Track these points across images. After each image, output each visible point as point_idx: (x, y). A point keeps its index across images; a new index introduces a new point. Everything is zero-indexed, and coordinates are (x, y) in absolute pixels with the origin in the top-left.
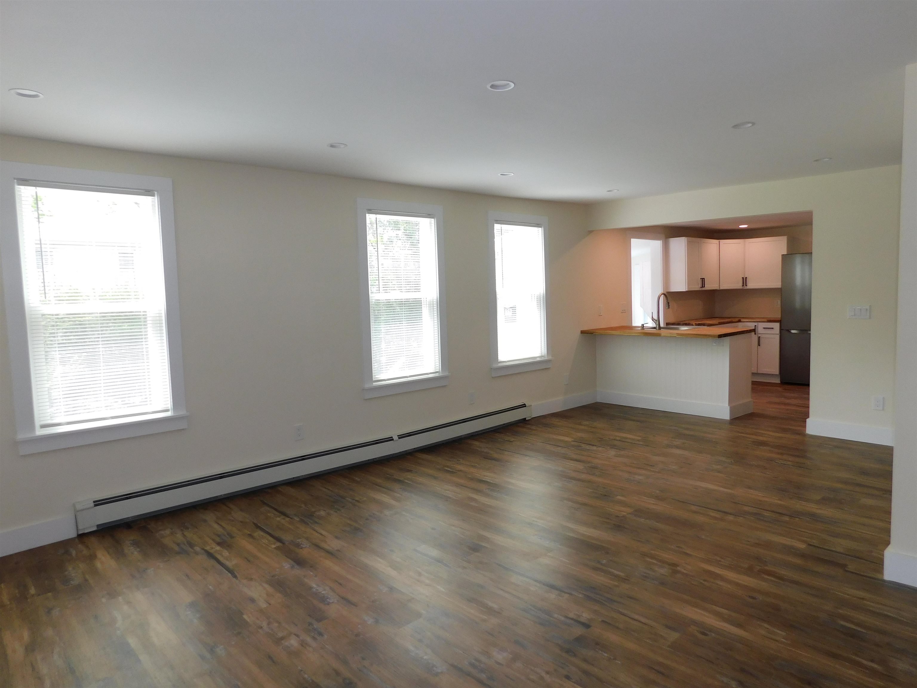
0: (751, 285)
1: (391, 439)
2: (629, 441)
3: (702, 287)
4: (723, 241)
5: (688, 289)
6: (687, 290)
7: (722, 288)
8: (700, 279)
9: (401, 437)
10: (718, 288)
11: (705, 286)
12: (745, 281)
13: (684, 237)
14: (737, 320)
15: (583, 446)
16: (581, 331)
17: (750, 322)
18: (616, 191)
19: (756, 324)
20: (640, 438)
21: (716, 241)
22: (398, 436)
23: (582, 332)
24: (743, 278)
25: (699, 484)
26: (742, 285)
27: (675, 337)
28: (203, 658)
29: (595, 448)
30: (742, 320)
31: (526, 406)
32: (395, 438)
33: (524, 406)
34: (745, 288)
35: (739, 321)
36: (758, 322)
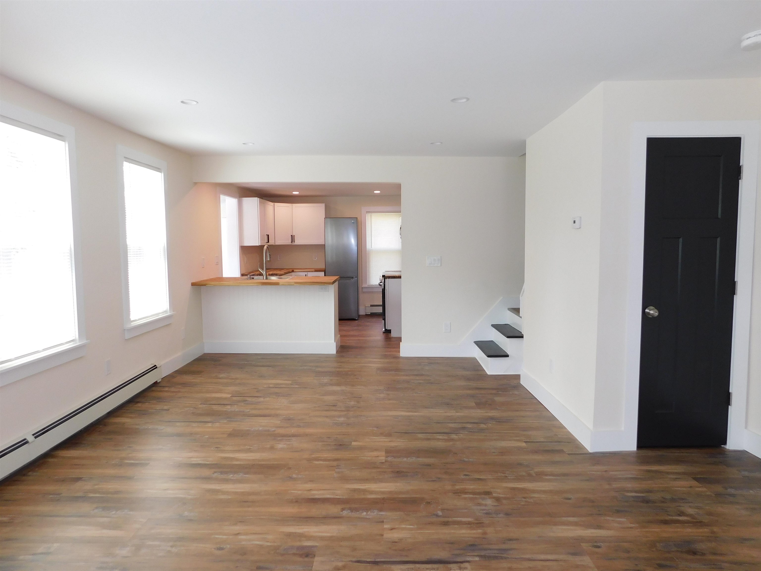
0: (298, 242)
1: (24, 442)
2: (284, 386)
3: (267, 242)
4: (277, 204)
5: (261, 244)
6: (260, 245)
7: (276, 244)
8: (266, 235)
9: (37, 435)
10: (274, 244)
11: (269, 242)
12: (293, 237)
13: (257, 198)
14: (291, 270)
15: (249, 399)
16: (192, 283)
17: (301, 272)
19: (306, 273)
20: (290, 382)
21: (272, 204)
22: (33, 435)
23: (193, 284)
24: (292, 236)
26: (291, 242)
30: (295, 271)
31: (156, 368)
32: (30, 438)
33: (155, 367)
34: (293, 244)
35: (293, 271)
36: (307, 272)
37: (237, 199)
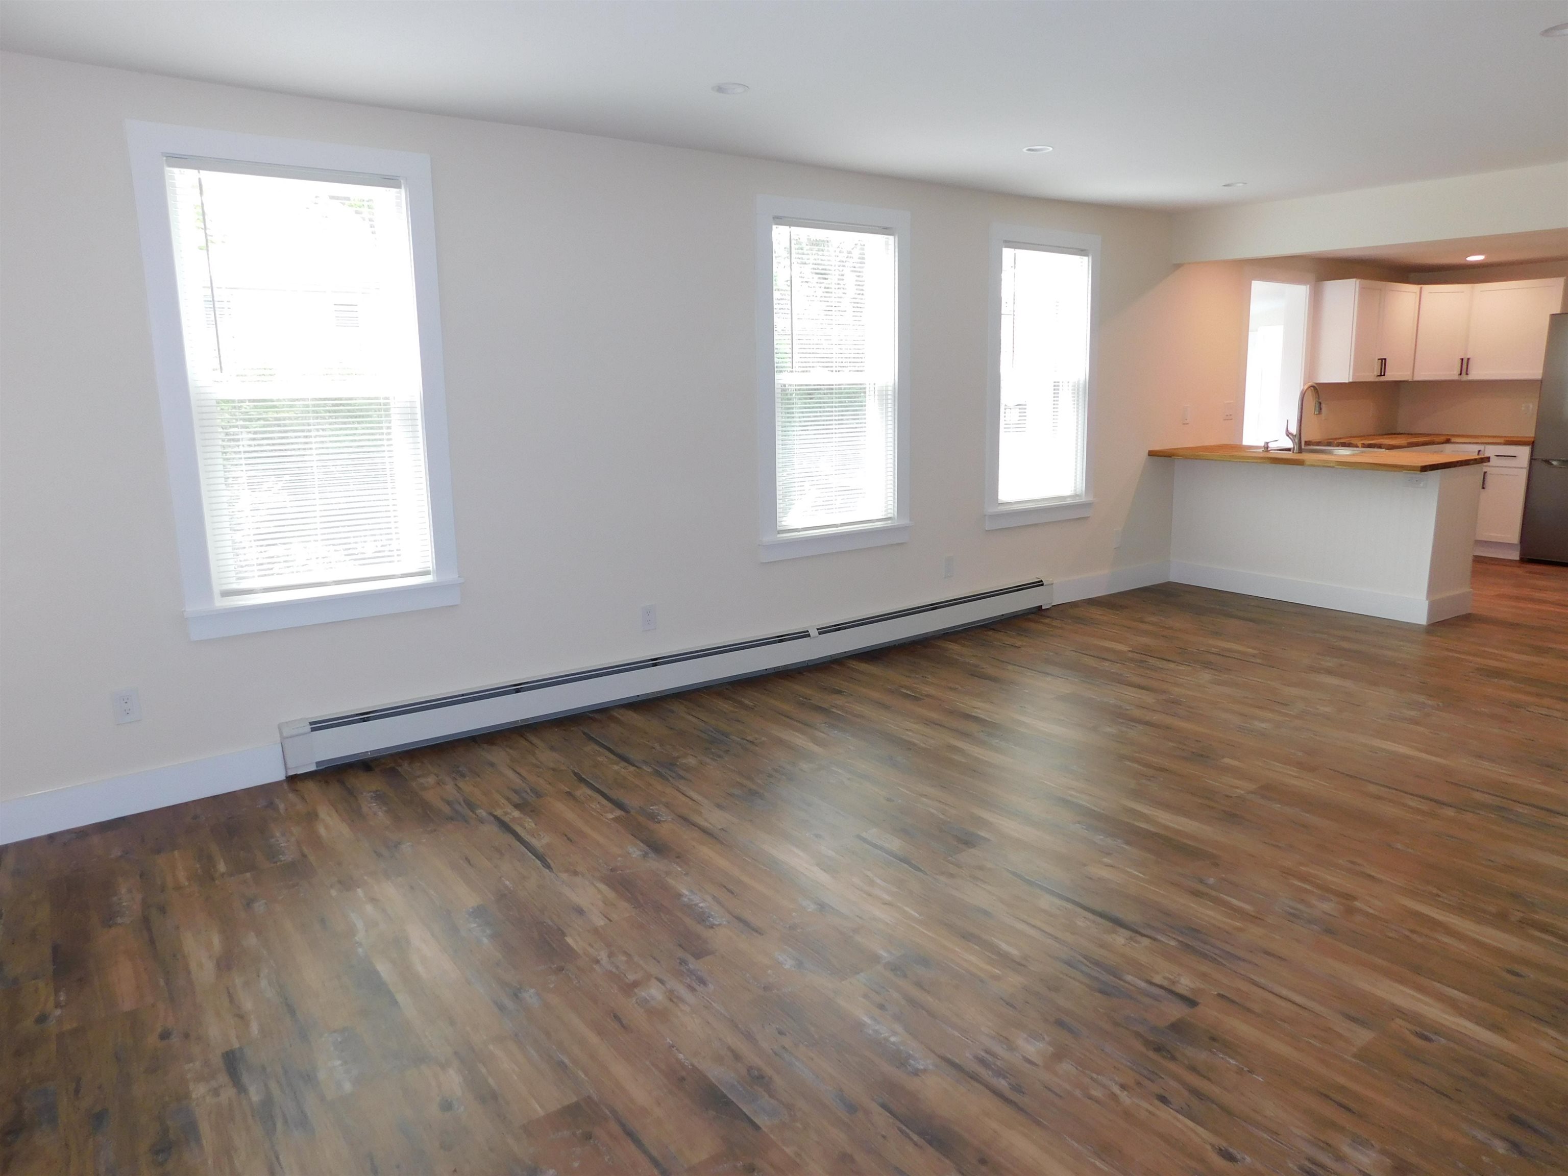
0: (1477, 373)
1: (805, 635)
2: (1236, 655)
3: (1379, 374)
4: (1428, 288)
5: (1353, 379)
6: (1351, 380)
7: (1418, 378)
8: (1377, 359)
9: (823, 631)
10: (1409, 378)
11: (1386, 374)
12: (1465, 364)
13: (1354, 280)
14: (1443, 438)
15: (1152, 661)
16: (1149, 451)
17: (1473, 443)
18: (1241, 185)
19: (1481, 447)
20: (1255, 652)
21: (1415, 288)
22: (818, 629)
23: (1152, 454)
24: (1462, 359)
25: (1377, 743)
26: (1459, 373)
27: (1333, 467)
28: (502, 1008)
29: (1172, 666)
30: (1453, 440)
31: (1043, 585)
32: (814, 633)
33: (1040, 584)
34: (1464, 378)
35: (1448, 441)
36: (1482, 443)
37: (1308, 286)
